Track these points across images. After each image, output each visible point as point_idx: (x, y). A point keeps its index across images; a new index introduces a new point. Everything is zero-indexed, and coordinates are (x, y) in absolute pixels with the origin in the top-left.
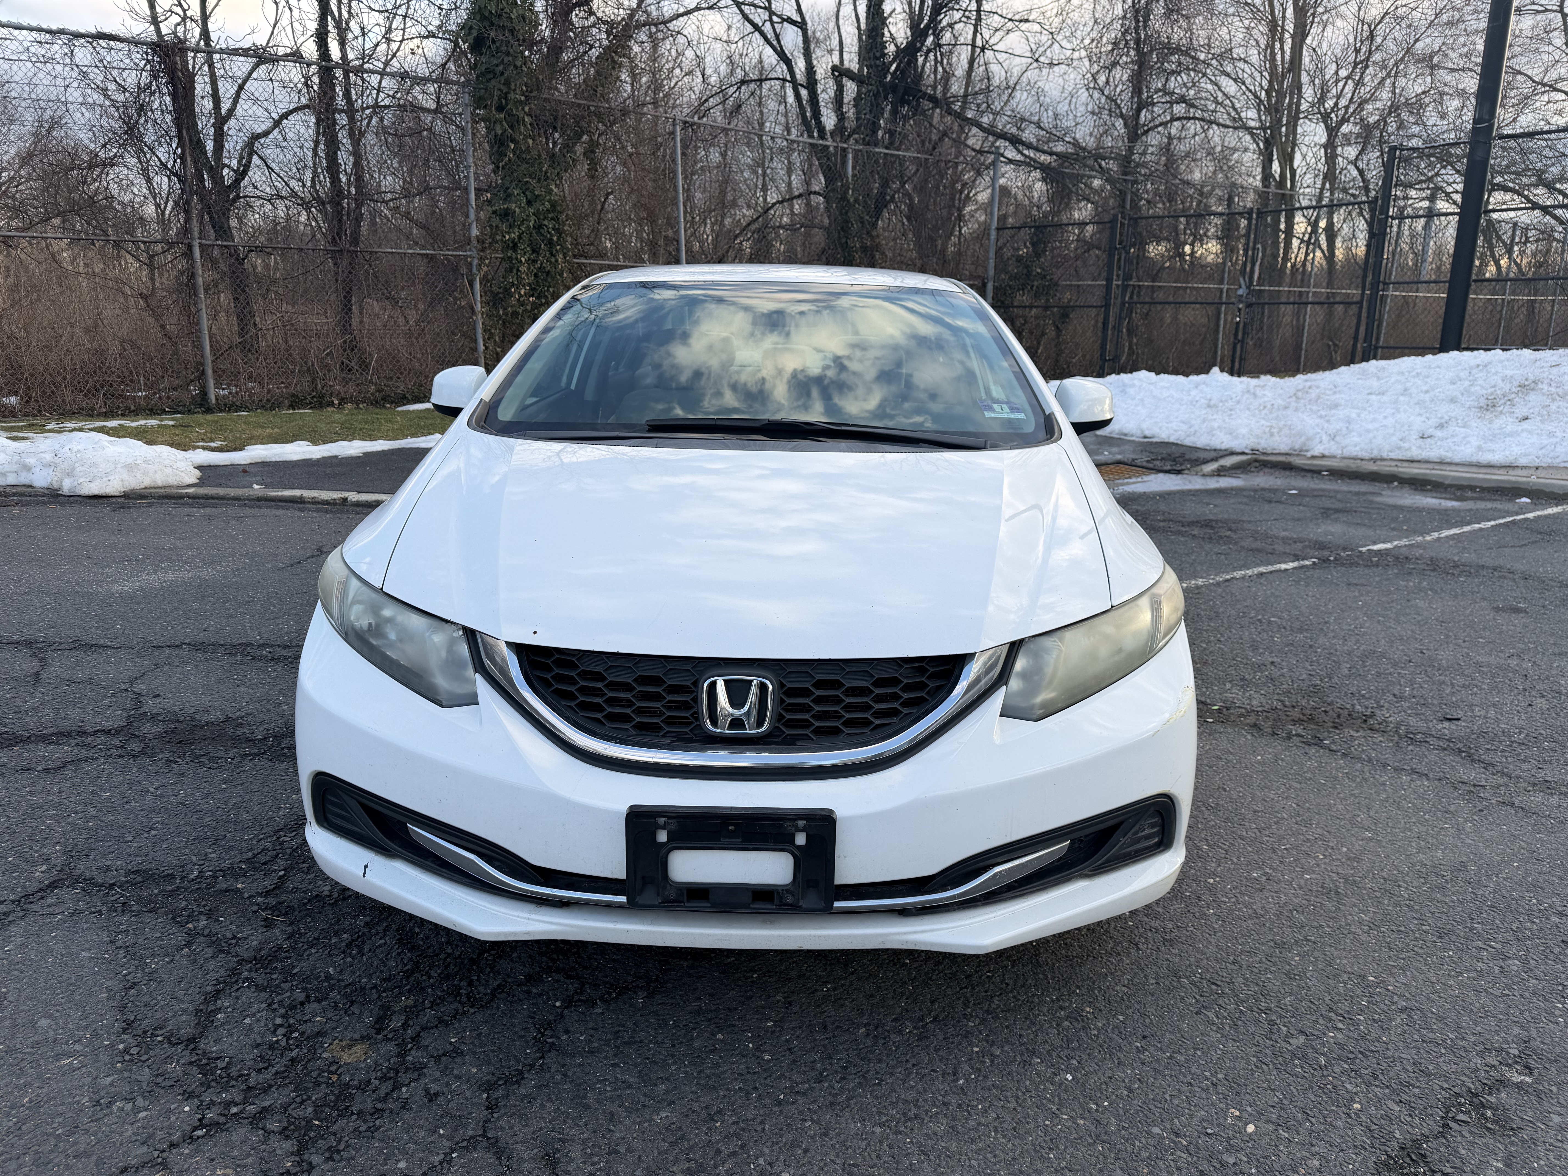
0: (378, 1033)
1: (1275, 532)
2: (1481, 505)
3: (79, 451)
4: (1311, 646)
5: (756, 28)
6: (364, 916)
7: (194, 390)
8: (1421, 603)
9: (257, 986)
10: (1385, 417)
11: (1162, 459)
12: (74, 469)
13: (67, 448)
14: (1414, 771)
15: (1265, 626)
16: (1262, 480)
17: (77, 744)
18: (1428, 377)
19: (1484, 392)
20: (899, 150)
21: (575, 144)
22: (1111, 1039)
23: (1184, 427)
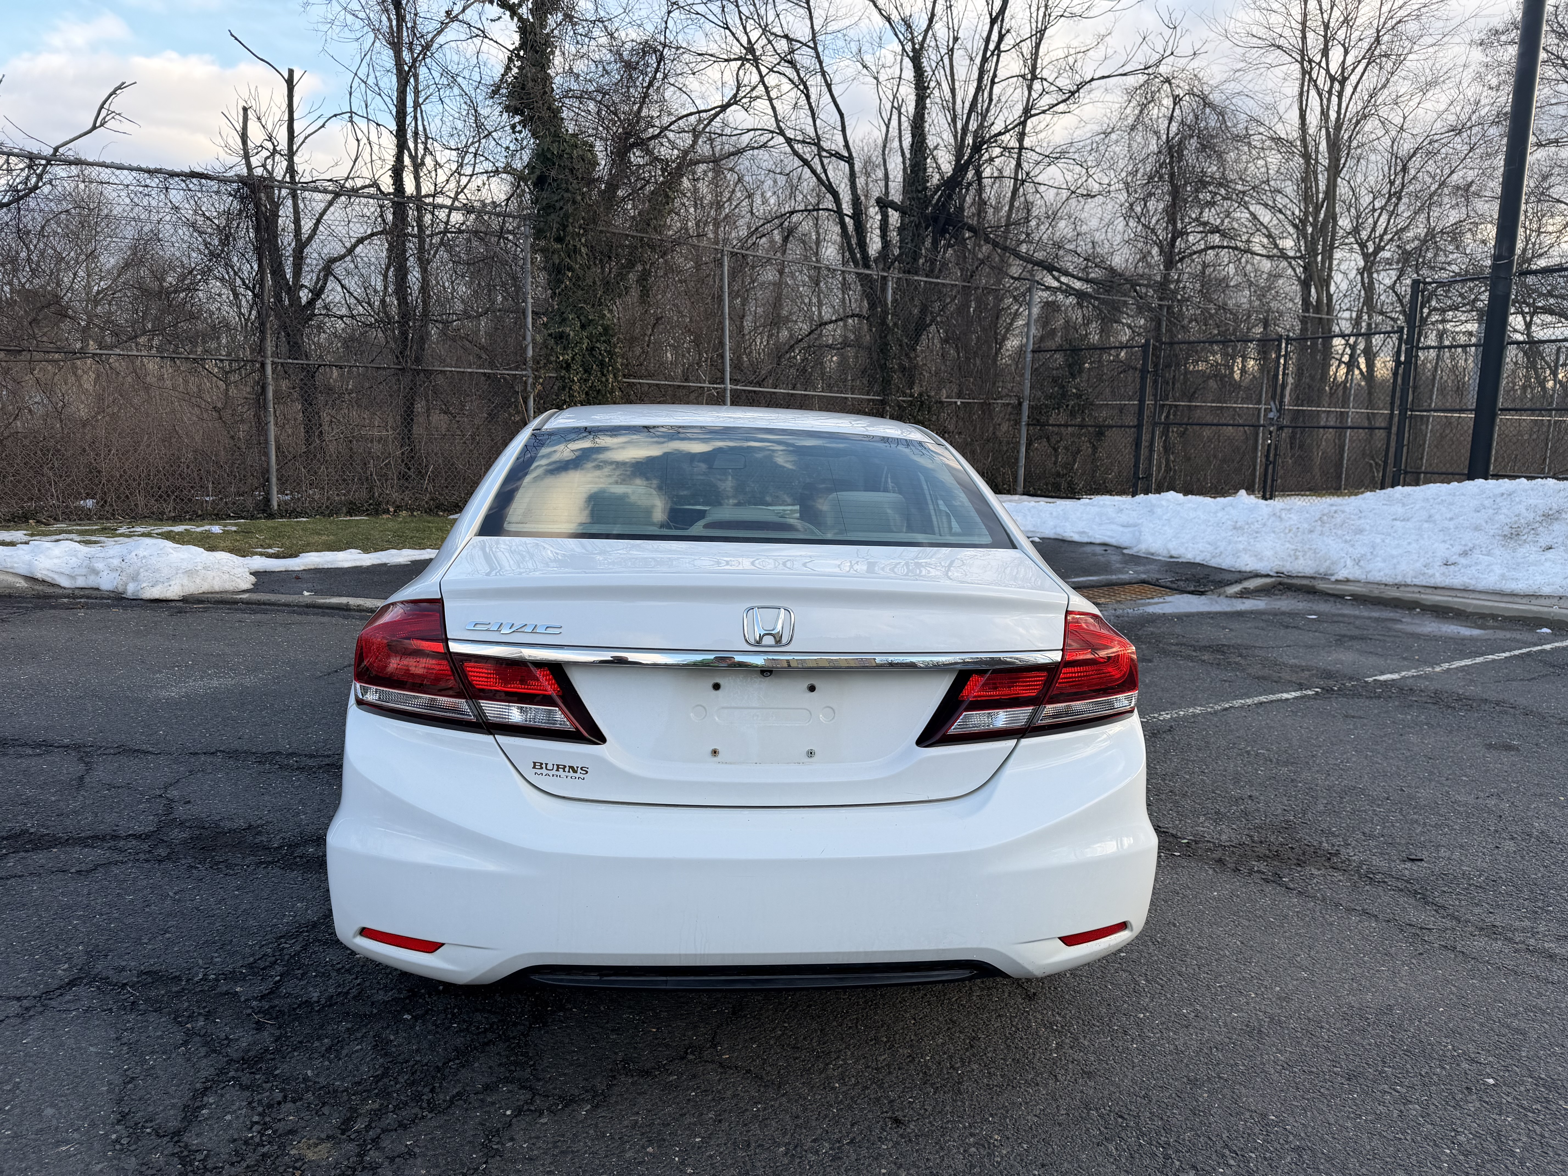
0: (343, 1134)
1: (1285, 659)
2: (1501, 634)
3: (144, 557)
4: (1292, 780)
5: (806, 163)
6: (347, 1022)
7: (259, 495)
8: (1413, 738)
9: (241, 1085)
10: (1409, 543)
11: (1187, 579)
12: (138, 574)
13: (134, 554)
14: (1365, 912)
15: (1252, 759)
16: (1285, 604)
17: (110, 848)
18: (1452, 504)
19: (1509, 520)
20: (937, 278)
21: (629, 272)
22: (1012, 1166)
23: (1210, 548)
